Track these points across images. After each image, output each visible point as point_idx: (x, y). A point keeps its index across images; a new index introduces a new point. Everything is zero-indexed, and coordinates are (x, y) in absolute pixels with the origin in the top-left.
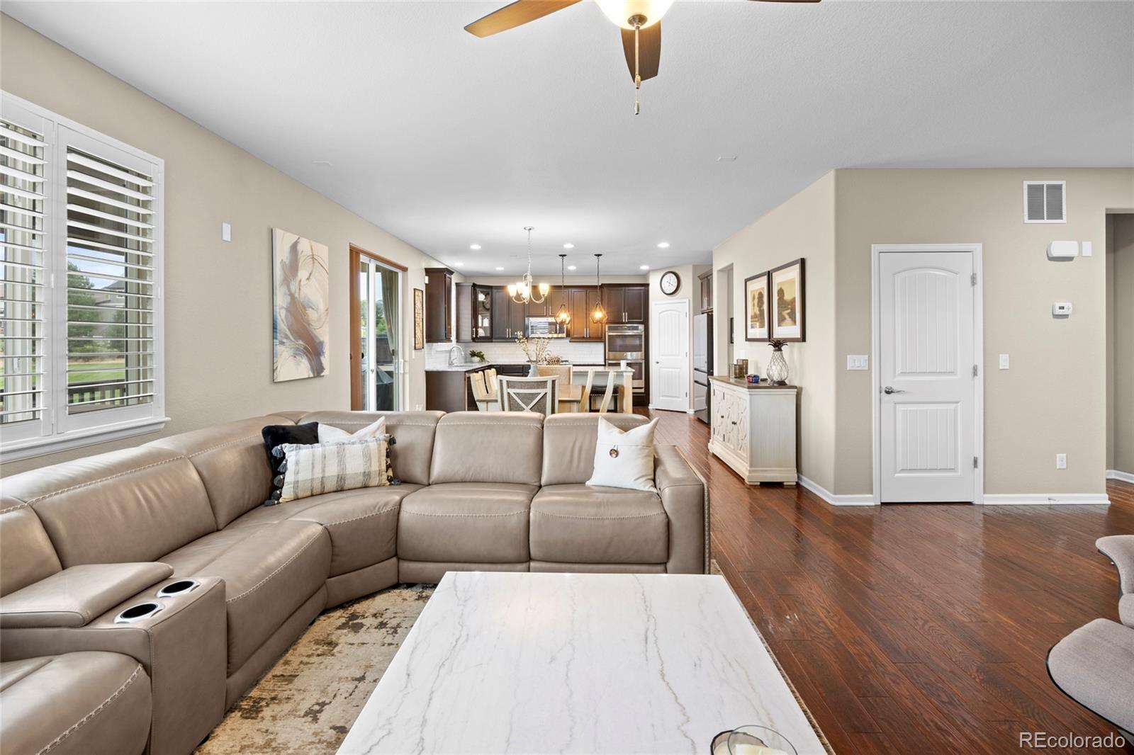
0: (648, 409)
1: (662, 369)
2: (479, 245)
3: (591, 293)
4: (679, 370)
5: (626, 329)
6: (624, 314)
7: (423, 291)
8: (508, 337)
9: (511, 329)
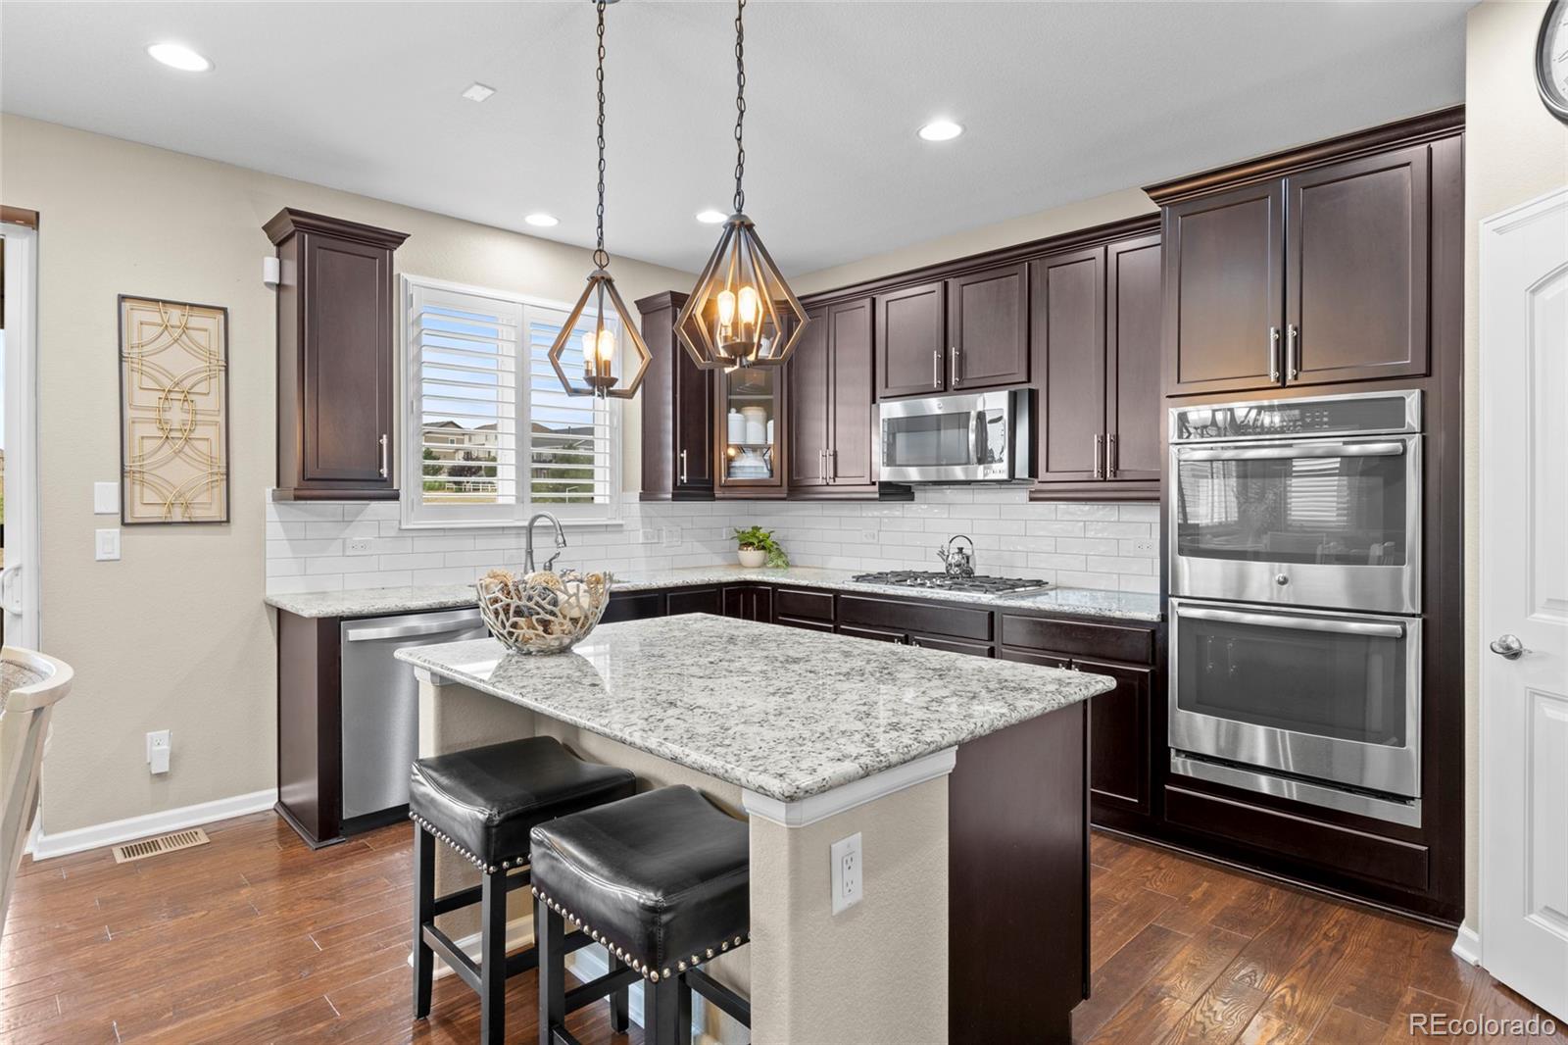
6: (1273, 336)
7: (224, 310)
8: (827, 479)
9: (834, 451)
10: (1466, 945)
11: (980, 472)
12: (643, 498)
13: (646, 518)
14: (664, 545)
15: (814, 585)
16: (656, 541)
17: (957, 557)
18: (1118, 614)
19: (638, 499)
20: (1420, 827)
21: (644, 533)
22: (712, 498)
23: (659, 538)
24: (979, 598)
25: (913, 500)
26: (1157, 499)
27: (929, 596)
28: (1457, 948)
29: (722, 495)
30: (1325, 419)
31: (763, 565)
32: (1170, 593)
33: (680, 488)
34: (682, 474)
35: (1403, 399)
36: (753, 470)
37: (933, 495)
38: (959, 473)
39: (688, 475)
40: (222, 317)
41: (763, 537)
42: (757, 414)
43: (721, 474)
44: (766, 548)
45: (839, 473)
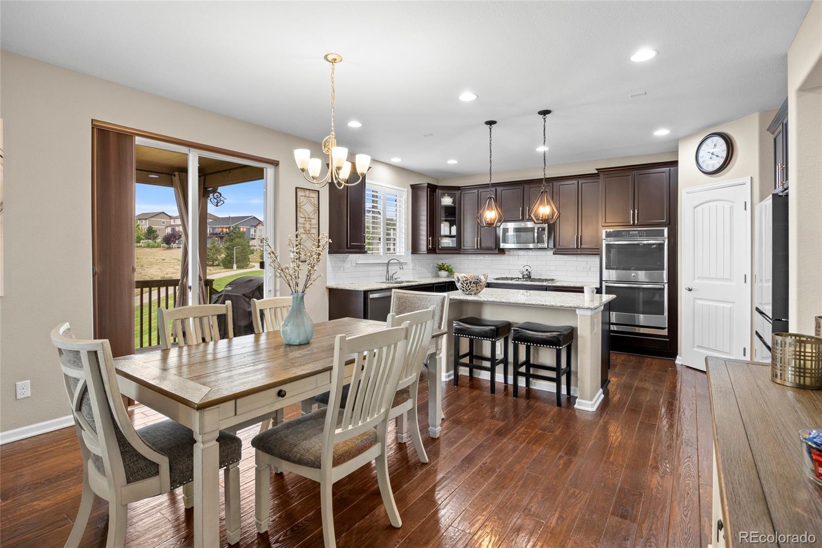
0: (674, 365)
1: (699, 302)
2: (360, 122)
3: (587, 186)
4: (730, 305)
5: (636, 235)
6: (632, 212)
7: (318, 192)
8: (477, 247)
9: (480, 238)
10: (679, 361)
11: (540, 246)
13: (411, 260)
14: (417, 270)
17: (527, 272)
19: (410, 253)
20: (667, 334)
21: (412, 265)
22: (436, 253)
24: (543, 284)
25: (505, 254)
26: (599, 254)
27: (525, 284)
28: (676, 362)
29: (439, 252)
30: (645, 234)
31: (447, 276)
32: (603, 280)
33: (429, 250)
35: (664, 230)
36: (447, 244)
37: (512, 253)
38: (531, 246)
39: (431, 245)
40: (317, 194)
41: (447, 267)
42: (447, 224)
43: (439, 245)
44: (447, 271)
45: (482, 245)
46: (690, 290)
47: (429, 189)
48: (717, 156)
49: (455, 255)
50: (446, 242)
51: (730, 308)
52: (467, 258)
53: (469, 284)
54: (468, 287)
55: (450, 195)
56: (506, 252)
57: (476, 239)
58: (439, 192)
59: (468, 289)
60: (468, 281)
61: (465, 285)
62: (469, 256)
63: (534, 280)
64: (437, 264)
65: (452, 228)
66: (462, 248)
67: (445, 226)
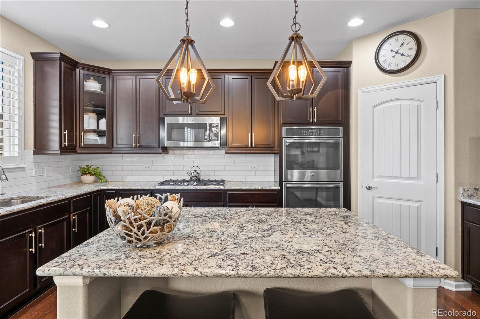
1: (378, 200)
6: (311, 110)
8: (136, 146)
9: (139, 134)
11: (210, 144)
12: (35, 153)
13: (36, 163)
14: (45, 176)
15: (141, 188)
16: (41, 174)
17: (195, 174)
18: (268, 188)
19: (33, 154)
21: (36, 171)
22: (76, 153)
23: (43, 173)
24: (219, 187)
27: (198, 189)
29: (81, 152)
30: (323, 133)
31: (95, 182)
32: (283, 181)
33: (64, 148)
34: (65, 141)
36: (93, 141)
37: (177, 152)
39: (68, 142)
41: (94, 170)
42: (93, 116)
43: (80, 142)
44: (95, 174)
45: (141, 144)
46: (369, 188)
47: (62, 63)
48: (402, 55)
49: (104, 156)
50: (91, 139)
51: (418, 207)
52: (121, 159)
53: (145, 228)
54: (143, 233)
55: (97, 79)
56: (169, 152)
57: (133, 135)
58: (79, 72)
59: (142, 238)
60: (143, 222)
61: (135, 230)
62: (124, 156)
63: (206, 182)
64: (80, 167)
65: (101, 121)
66: (115, 145)
67: (90, 118)
